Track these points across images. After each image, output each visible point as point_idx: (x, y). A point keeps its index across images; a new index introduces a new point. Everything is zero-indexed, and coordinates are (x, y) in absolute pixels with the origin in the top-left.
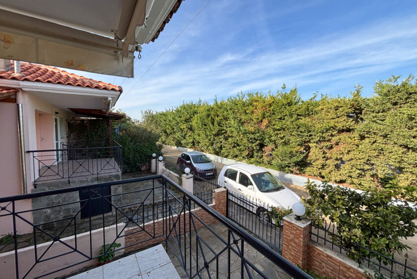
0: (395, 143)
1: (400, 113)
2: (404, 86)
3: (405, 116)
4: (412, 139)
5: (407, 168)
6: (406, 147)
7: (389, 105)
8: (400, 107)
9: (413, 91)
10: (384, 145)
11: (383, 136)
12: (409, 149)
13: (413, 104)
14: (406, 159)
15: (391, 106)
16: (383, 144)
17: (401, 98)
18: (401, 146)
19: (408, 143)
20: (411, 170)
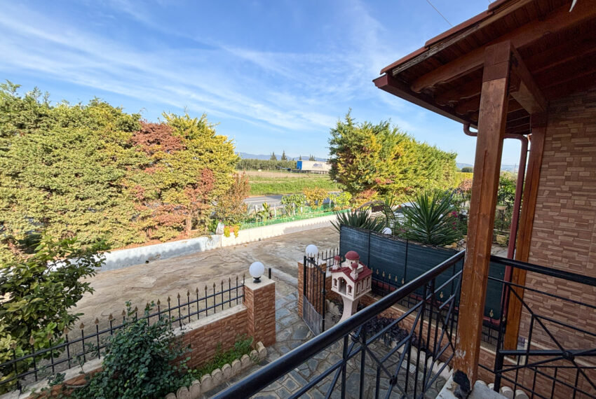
0: (32, 186)
1: (32, 141)
2: (30, 102)
3: (39, 146)
4: (54, 179)
5: (53, 217)
6: (48, 189)
7: (11, 127)
8: (30, 133)
9: (43, 113)
10: (15, 189)
11: (11, 175)
12: (51, 191)
13: (47, 130)
14: (50, 206)
15: (15, 128)
16: (14, 187)
17: (28, 120)
18: (40, 188)
19: (50, 184)
20: (59, 219)
